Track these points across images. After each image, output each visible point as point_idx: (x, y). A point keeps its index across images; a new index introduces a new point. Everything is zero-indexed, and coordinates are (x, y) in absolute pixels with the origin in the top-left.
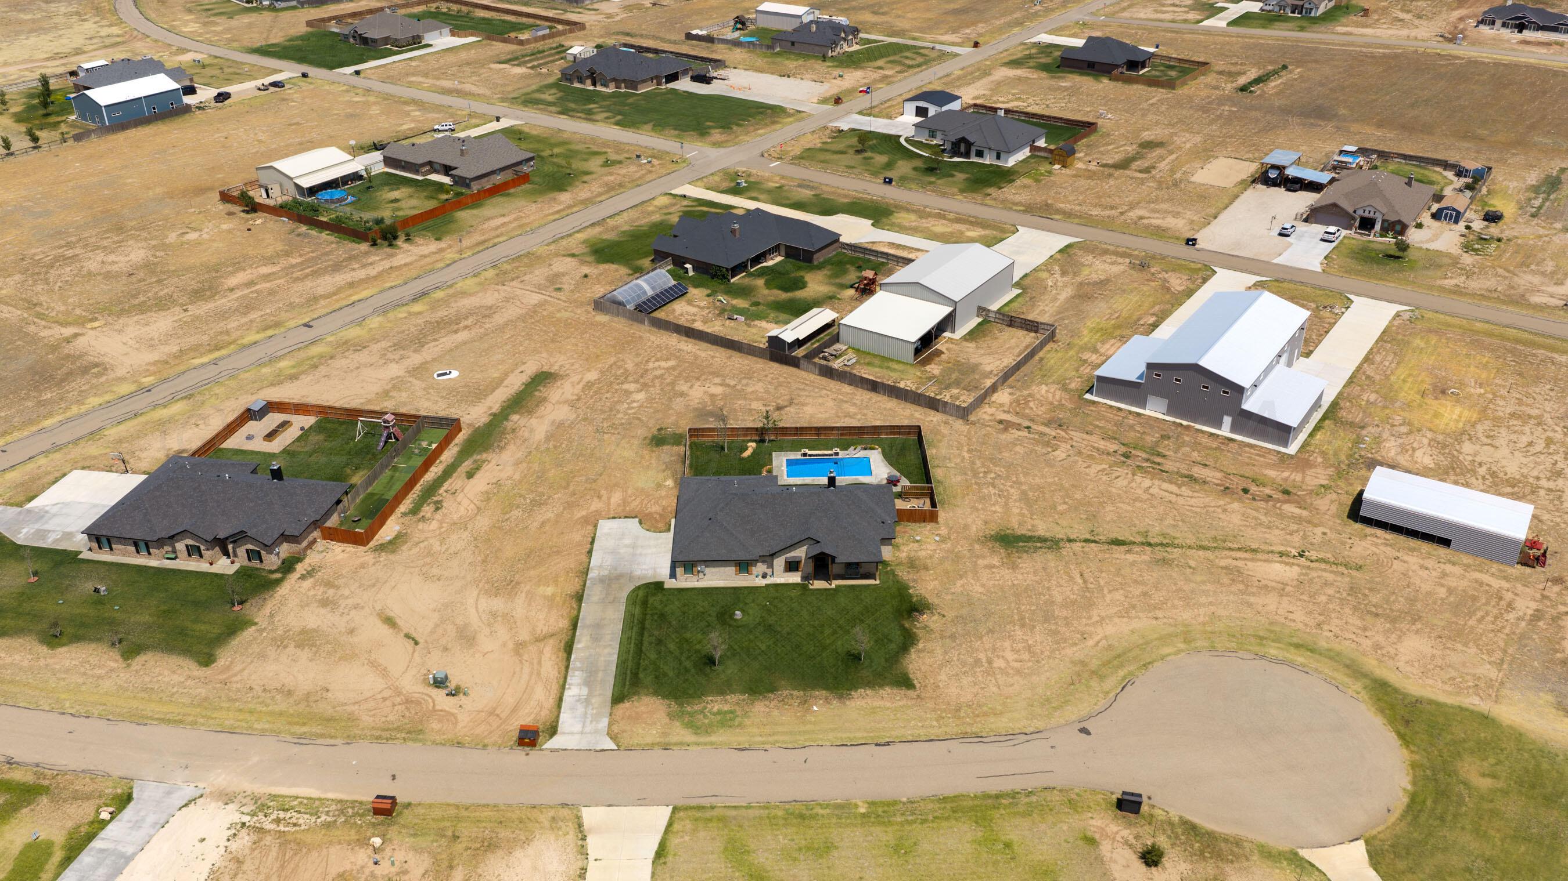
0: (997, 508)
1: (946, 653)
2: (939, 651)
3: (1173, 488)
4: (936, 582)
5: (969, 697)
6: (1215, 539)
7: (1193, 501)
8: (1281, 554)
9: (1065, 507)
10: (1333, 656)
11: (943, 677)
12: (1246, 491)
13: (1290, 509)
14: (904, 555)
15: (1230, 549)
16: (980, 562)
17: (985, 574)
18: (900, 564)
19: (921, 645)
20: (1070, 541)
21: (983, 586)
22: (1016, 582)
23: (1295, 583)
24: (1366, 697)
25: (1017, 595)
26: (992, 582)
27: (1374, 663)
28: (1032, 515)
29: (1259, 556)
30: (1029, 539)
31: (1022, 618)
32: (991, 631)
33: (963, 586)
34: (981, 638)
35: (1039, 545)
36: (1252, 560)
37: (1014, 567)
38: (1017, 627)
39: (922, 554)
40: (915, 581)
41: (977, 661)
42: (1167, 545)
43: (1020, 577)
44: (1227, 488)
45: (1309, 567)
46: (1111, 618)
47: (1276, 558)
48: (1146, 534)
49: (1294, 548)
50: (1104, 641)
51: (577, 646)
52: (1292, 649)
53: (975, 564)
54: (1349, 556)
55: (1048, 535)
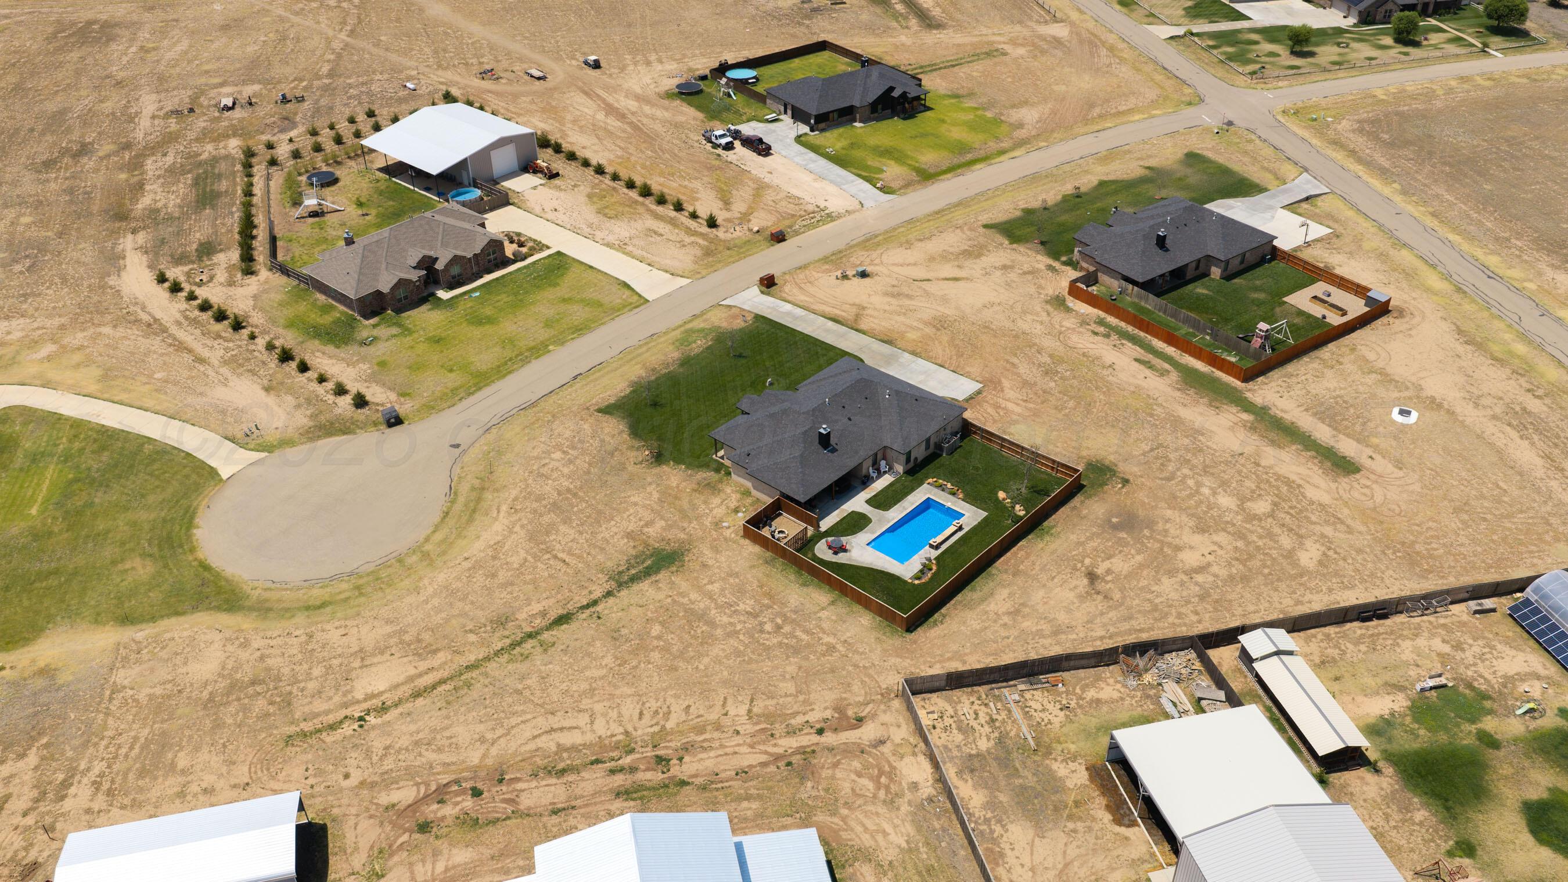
0: (715, 587)
1: (603, 441)
2: (608, 439)
3: (568, 739)
4: (674, 485)
5: (554, 426)
6: (469, 685)
7: (528, 732)
8: (383, 709)
9: (654, 633)
10: (287, 612)
11: (586, 426)
12: (477, 793)
13: (404, 795)
14: (728, 490)
15: (442, 682)
16: (663, 523)
17: (647, 516)
18: (721, 481)
19: (625, 436)
20: (609, 594)
21: (636, 504)
22: (613, 523)
23: (353, 675)
24: (245, 587)
25: (600, 512)
26: (632, 511)
27: (245, 626)
28: (674, 601)
29: (406, 690)
30: (648, 572)
31: (575, 495)
32: (588, 472)
33: (651, 494)
34: (590, 464)
35: (633, 572)
36: (411, 679)
37: (630, 535)
38: (572, 486)
39: (716, 501)
40: (691, 475)
41: (574, 448)
42: (514, 645)
43: (614, 529)
44: (501, 781)
45: (346, 705)
46: (505, 537)
47: (389, 698)
48: (545, 647)
49: (373, 727)
50: (495, 515)
51: (830, 324)
52: (327, 598)
53: (662, 518)
54: (304, 751)
55: (636, 587)
